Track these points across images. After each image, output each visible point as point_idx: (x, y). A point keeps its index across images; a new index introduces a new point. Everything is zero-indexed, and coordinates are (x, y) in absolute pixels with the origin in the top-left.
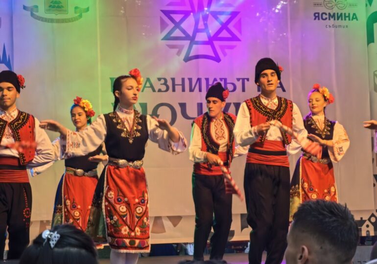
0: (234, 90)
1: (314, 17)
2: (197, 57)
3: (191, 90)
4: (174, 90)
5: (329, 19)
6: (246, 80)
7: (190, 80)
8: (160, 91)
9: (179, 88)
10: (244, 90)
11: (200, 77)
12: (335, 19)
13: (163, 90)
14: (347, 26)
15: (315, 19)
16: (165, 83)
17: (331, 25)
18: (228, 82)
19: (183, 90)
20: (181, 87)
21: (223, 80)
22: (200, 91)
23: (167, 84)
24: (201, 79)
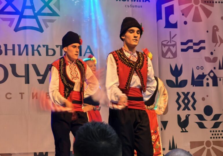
0: (54, 54)
2: (25, 28)
3: (20, 54)
4: (6, 54)
5: (128, 1)
7: (19, 46)
9: (10, 53)
10: (61, 55)
11: (27, 44)
12: (132, 1)
14: (141, 7)
15: (117, 0)
17: (129, 6)
18: (49, 48)
19: (14, 54)
20: (12, 51)
21: (45, 46)
22: (27, 54)
23: (1, 49)
24: (28, 45)
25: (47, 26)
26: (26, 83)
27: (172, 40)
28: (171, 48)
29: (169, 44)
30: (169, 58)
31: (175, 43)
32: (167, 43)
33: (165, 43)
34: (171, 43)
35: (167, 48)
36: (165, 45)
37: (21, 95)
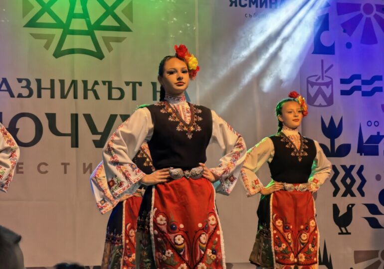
0: (121, 97)
1: (230, 3)
2: (72, 51)
3: (64, 96)
4: (39, 96)
5: (250, 6)
6: (137, 85)
7: (62, 82)
8: (20, 96)
9: (46, 93)
10: (134, 98)
11: (75, 79)
12: (257, 7)
13: (24, 95)
15: (231, 5)
16: (28, 86)
17: (252, 14)
18: (113, 86)
19: (53, 96)
20: (49, 91)
21: (107, 83)
22: (75, 97)
23: (31, 87)
24: (76, 81)
25: (110, 49)
26: (72, 147)
27: (325, 75)
28: (324, 88)
29: (320, 81)
30: (320, 106)
31: (329, 80)
32: (317, 80)
33: (313, 80)
34: (323, 79)
35: (316, 88)
36: (313, 84)
37: (63, 166)
